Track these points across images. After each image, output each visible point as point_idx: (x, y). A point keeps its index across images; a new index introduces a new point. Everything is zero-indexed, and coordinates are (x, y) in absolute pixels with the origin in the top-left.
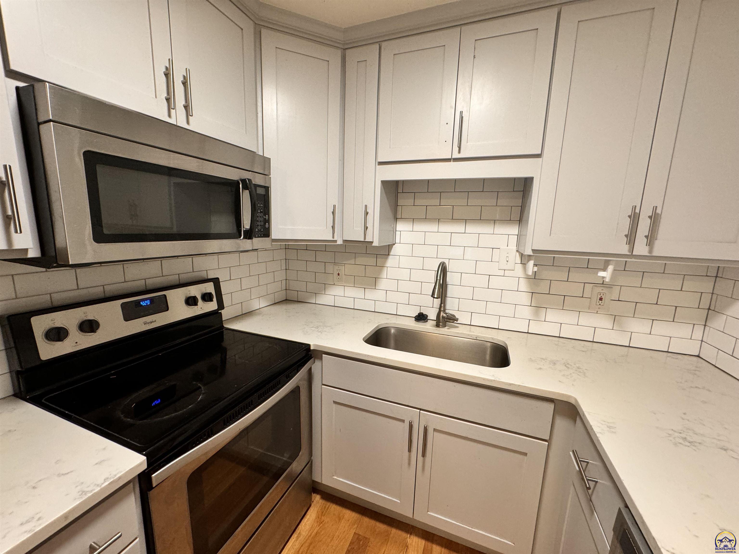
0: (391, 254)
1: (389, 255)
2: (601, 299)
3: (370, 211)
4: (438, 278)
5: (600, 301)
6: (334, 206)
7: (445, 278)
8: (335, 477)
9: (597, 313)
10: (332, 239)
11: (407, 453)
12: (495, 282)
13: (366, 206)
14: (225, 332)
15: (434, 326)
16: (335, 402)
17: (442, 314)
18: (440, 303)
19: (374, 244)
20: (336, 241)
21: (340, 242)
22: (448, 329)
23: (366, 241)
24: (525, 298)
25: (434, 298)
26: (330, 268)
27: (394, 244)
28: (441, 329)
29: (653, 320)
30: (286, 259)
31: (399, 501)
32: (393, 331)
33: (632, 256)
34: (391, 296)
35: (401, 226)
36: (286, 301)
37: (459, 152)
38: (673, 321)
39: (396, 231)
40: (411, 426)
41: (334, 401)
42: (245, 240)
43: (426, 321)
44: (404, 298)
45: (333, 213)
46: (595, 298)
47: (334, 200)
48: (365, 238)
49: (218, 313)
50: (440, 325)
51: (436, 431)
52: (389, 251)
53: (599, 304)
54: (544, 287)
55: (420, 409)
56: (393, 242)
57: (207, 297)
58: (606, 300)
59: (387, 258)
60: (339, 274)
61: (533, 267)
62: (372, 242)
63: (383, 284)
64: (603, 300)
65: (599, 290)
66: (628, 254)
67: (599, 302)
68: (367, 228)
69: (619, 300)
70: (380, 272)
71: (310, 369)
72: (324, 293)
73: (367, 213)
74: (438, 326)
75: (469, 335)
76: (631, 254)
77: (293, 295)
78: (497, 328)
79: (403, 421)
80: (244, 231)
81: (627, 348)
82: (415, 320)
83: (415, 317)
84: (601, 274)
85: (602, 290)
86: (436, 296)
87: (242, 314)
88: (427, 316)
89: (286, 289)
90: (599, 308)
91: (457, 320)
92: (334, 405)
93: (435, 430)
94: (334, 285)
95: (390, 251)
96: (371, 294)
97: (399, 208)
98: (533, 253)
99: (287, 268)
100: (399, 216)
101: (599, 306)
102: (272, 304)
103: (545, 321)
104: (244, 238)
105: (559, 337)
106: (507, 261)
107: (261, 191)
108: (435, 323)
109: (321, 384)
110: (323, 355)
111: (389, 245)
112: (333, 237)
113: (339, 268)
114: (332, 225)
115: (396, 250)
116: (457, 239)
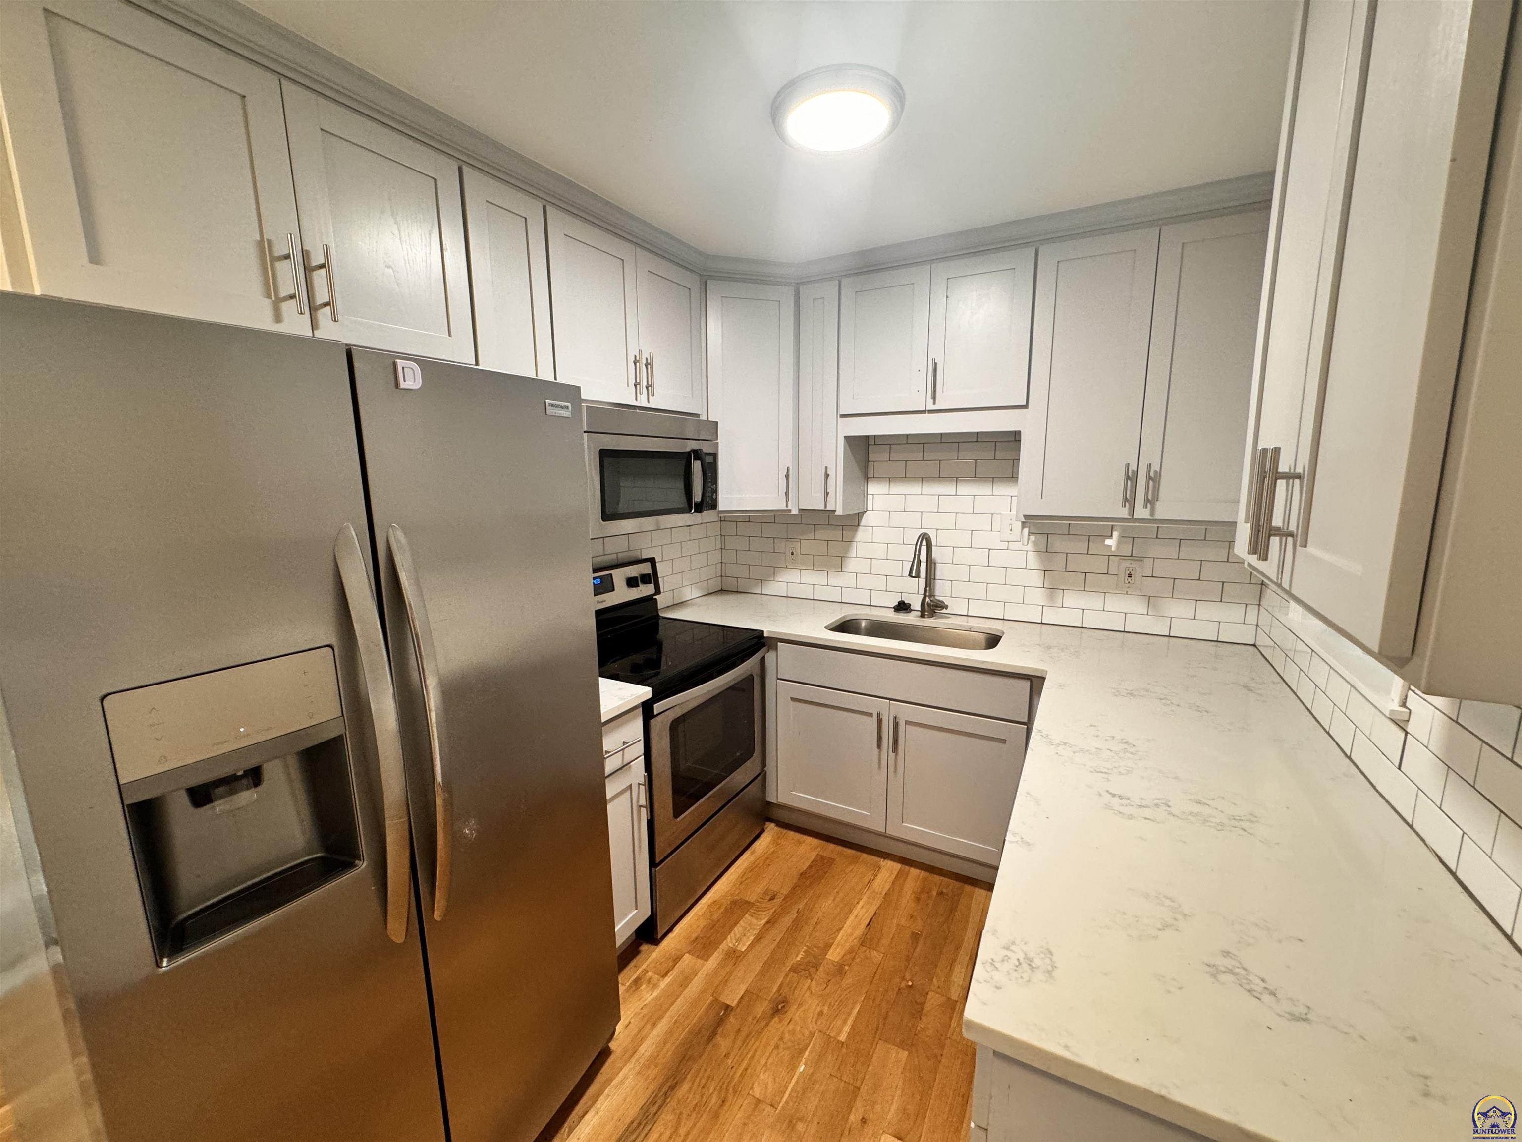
0: (862, 524)
1: (858, 526)
2: (1130, 576)
3: (831, 473)
4: (917, 553)
5: (1130, 579)
6: (788, 469)
7: (930, 553)
8: (794, 793)
9: (1127, 594)
10: (786, 508)
11: (877, 750)
12: (998, 558)
13: (826, 468)
14: (661, 622)
15: (917, 616)
16: (793, 699)
17: (927, 599)
18: (924, 587)
19: (837, 513)
20: (790, 511)
21: (795, 511)
22: (935, 619)
23: (828, 509)
24: (1035, 578)
25: (912, 577)
26: (781, 546)
27: (865, 512)
28: (925, 619)
29: (1196, 601)
30: (721, 535)
31: (869, 814)
32: (863, 624)
33: (1133, 520)
34: (863, 581)
35: (873, 488)
36: (722, 591)
37: (934, 403)
38: (1221, 601)
39: (867, 494)
40: (880, 721)
41: (791, 698)
42: (695, 513)
43: (907, 611)
44: (879, 583)
45: (787, 477)
46: (1123, 576)
47: (788, 462)
48: (826, 506)
49: (652, 599)
50: (925, 615)
51: (909, 724)
52: (859, 521)
53: (1127, 582)
54: (1059, 563)
55: (891, 699)
56: (864, 509)
57: (646, 579)
58: (1137, 575)
59: (856, 530)
60: (792, 554)
61: (1029, 535)
62: (835, 511)
63: (852, 564)
64: (1133, 576)
65: (1127, 564)
66: (1129, 517)
67: (1128, 580)
68: (828, 494)
69: (1153, 577)
70: (847, 549)
71: (764, 658)
72: (773, 579)
73: (827, 476)
74: (923, 616)
75: (961, 626)
76: (1131, 517)
77: (730, 584)
78: (1002, 618)
79: (871, 715)
80: (695, 504)
81: (1167, 638)
82: (894, 611)
83: (894, 608)
84: (1108, 542)
85: (1131, 563)
86: (914, 575)
87: (674, 605)
88: (910, 605)
89: (721, 576)
90: (1129, 587)
91: (946, 607)
92: (792, 703)
93: (907, 722)
94: (787, 568)
95: (861, 520)
96: (836, 579)
97: (871, 464)
98: (1025, 519)
99: (723, 547)
100: (871, 475)
101: (1129, 585)
102: (704, 595)
103: (1062, 607)
104: (694, 512)
105: (1082, 627)
106: (1011, 530)
107: (709, 459)
108: (919, 613)
109: (776, 678)
110: (779, 643)
111: (859, 513)
112: (787, 506)
113: (793, 546)
114: (785, 490)
115: (867, 519)
116: (947, 504)
